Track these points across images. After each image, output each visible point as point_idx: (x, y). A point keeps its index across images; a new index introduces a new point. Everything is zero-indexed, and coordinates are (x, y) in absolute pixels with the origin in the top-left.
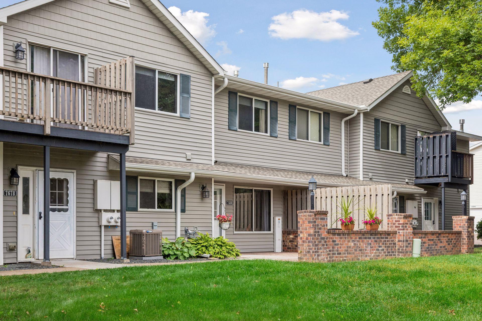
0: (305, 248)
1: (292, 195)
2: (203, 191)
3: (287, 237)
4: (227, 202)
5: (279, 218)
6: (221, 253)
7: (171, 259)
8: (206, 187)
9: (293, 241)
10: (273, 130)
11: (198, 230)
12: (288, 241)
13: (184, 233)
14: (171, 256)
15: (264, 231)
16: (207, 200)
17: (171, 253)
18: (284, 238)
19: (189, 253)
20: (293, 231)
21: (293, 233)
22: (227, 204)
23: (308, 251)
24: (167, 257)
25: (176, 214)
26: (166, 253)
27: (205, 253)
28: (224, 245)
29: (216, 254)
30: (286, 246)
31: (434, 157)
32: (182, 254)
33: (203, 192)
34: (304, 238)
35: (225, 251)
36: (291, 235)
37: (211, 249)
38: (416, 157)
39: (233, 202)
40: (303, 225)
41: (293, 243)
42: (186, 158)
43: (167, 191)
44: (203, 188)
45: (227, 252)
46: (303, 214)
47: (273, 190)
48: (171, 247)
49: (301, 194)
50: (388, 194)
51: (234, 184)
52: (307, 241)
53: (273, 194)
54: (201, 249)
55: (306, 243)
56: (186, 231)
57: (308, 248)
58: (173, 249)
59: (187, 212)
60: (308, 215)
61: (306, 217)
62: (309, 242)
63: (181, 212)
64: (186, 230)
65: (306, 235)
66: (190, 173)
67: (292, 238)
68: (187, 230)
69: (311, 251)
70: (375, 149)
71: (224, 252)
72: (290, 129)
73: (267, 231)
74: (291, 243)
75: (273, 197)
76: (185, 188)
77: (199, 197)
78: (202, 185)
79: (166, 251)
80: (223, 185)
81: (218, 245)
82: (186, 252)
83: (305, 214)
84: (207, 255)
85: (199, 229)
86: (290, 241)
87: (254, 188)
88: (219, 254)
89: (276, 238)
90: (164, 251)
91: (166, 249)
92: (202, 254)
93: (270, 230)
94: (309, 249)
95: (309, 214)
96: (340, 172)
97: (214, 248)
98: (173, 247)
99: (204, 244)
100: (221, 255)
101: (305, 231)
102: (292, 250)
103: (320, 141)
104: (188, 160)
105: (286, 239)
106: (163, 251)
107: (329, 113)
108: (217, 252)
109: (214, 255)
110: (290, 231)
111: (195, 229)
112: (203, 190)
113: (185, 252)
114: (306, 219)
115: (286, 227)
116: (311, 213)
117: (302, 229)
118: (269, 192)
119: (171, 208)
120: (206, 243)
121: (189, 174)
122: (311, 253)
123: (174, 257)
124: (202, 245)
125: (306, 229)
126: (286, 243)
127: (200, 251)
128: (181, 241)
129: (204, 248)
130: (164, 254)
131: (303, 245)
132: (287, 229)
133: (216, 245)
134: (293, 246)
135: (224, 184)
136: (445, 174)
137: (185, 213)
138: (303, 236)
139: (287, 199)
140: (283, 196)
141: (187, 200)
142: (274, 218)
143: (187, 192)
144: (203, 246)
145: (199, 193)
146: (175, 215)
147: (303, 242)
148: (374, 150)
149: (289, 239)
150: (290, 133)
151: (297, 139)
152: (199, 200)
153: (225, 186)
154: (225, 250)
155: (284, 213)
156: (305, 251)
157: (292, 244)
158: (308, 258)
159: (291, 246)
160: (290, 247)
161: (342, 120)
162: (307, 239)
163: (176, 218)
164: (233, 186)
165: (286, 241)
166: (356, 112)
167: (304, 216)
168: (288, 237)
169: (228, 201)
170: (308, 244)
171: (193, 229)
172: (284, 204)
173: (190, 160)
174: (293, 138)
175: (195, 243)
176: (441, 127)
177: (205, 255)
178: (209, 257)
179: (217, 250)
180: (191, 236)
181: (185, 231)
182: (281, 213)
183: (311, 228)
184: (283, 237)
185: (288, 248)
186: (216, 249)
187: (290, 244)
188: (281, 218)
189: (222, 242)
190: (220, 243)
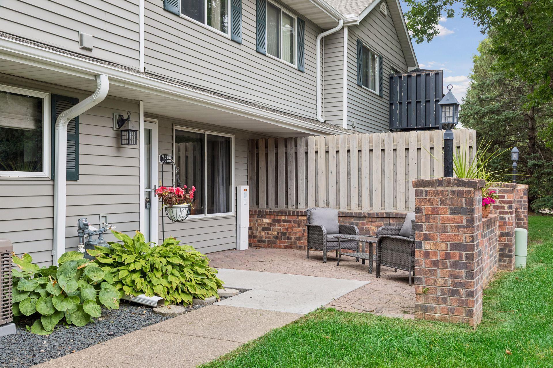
0: (440, 282)
1: (267, 147)
2: (122, 129)
3: (257, 221)
4: (161, 158)
5: (245, 188)
6: (185, 289)
7: (43, 328)
8: (128, 119)
9: (270, 229)
10: (235, 30)
11: (108, 222)
12: (259, 229)
13: (75, 231)
14: (43, 321)
15: (219, 212)
16: (129, 151)
17: (43, 308)
18: (252, 223)
19: (98, 302)
20: (270, 212)
21: (270, 215)
22: (161, 161)
23: (452, 290)
24: (31, 325)
25: (54, 185)
26: (27, 309)
27: (142, 292)
28: (188, 263)
29: (171, 292)
30: (255, 237)
31: (418, 102)
32: (80, 308)
33: (122, 131)
34: (435, 254)
35: (194, 283)
36: (265, 218)
37: (156, 278)
38: (392, 102)
39: (172, 158)
40: (434, 218)
41: (270, 232)
42: (81, 43)
43: (28, 125)
44: (122, 122)
45: (199, 284)
46: (433, 189)
47: (236, 139)
48: (43, 286)
49: (286, 146)
50: (470, 147)
51: (172, 121)
52: (448, 264)
53: (236, 145)
54: (128, 281)
55: (444, 266)
56: (82, 229)
57: (449, 281)
58: (48, 294)
59: (82, 179)
60: (453, 192)
61: (443, 196)
62: (454, 265)
63: (67, 180)
64: (81, 226)
65: (443, 245)
66: (96, 76)
67: (268, 224)
68: (84, 225)
69: (462, 291)
70: (358, 85)
71: (192, 286)
72: (258, 33)
73: (224, 212)
74: (265, 233)
75: (235, 151)
76: (77, 118)
77: (111, 142)
78: (119, 115)
79: (28, 304)
80: (155, 123)
81: (173, 265)
82: (91, 301)
83: (440, 188)
84: (148, 298)
85: (111, 219)
86: (264, 229)
87: (207, 133)
88: (180, 291)
89: (240, 224)
90: (20, 305)
91: (26, 296)
92: (134, 294)
93: (228, 210)
94: (455, 284)
95: (455, 189)
96: (314, 116)
97: (165, 275)
98: (48, 288)
99: (138, 267)
100: (185, 292)
101: (439, 236)
102: (267, 244)
103: (292, 62)
104: (84, 48)
105: (255, 224)
106: (17, 304)
107: (304, 22)
108: (174, 286)
109: (168, 298)
110: (263, 211)
111: (103, 220)
112: (120, 126)
113: (88, 301)
114: (443, 202)
115: (255, 204)
116: (464, 186)
117: (431, 228)
118: (228, 141)
119: (41, 170)
120: (142, 262)
121: (93, 78)
122: (464, 296)
123: (55, 321)
124: (132, 267)
125: (445, 230)
126: (254, 232)
127: (127, 285)
128: (73, 264)
129: (136, 277)
130: (19, 312)
131: (432, 273)
132: (256, 207)
133: (170, 267)
134: (269, 238)
135: (157, 121)
136: (434, 126)
137: (78, 182)
138: (432, 248)
139: (257, 154)
140: (249, 149)
141: (82, 149)
142: (236, 188)
143: (82, 129)
144: (134, 271)
145: (111, 133)
146: (51, 187)
147: (435, 264)
148: (356, 85)
149: (261, 225)
150: (258, 41)
151: (267, 54)
152: (111, 151)
153: (157, 124)
154: (193, 279)
155: (251, 178)
156: (442, 290)
157: (268, 233)
158: (452, 311)
159: (266, 237)
160: (264, 239)
161: (316, 37)
162: (447, 256)
163: (53, 196)
164: (171, 125)
165: (255, 228)
166: (341, 24)
167: (437, 193)
168: (259, 221)
169: (163, 156)
170: (450, 272)
171: (95, 220)
172: (252, 164)
173: (90, 50)
174: (262, 51)
175: (109, 261)
176: (408, 67)
177: (142, 298)
178: (155, 305)
179: (176, 282)
180: (94, 240)
181: (80, 228)
182: (245, 178)
183: (464, 227)
184: (250, 221)
185: (259, 241)
186: (170, 278)
187: (263, 233)
188: (247, 187)
189: (182, 257)
190: (177, 261)
